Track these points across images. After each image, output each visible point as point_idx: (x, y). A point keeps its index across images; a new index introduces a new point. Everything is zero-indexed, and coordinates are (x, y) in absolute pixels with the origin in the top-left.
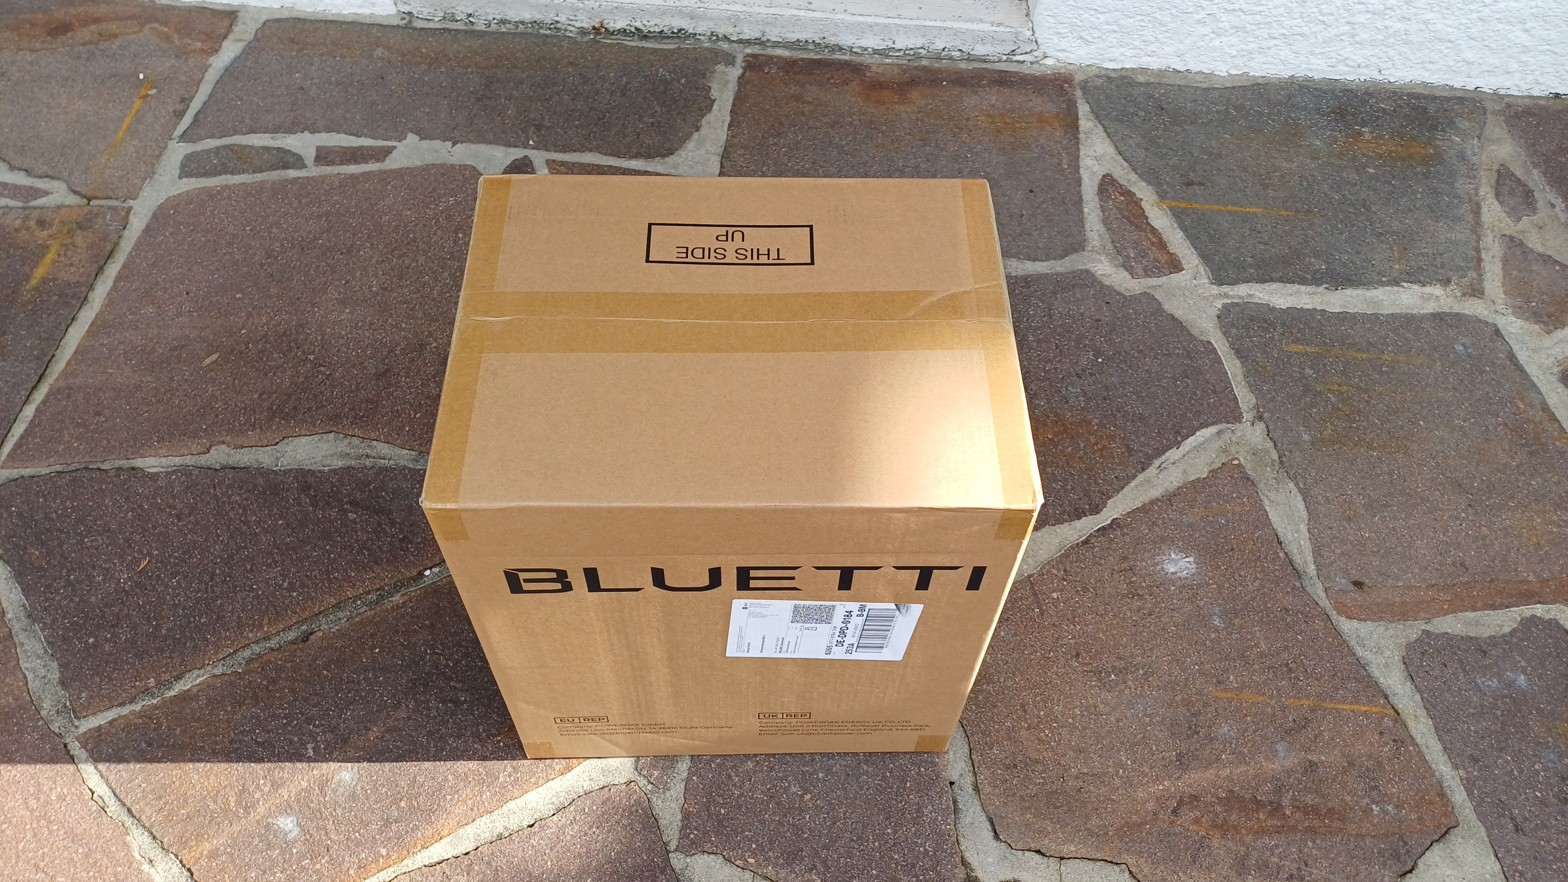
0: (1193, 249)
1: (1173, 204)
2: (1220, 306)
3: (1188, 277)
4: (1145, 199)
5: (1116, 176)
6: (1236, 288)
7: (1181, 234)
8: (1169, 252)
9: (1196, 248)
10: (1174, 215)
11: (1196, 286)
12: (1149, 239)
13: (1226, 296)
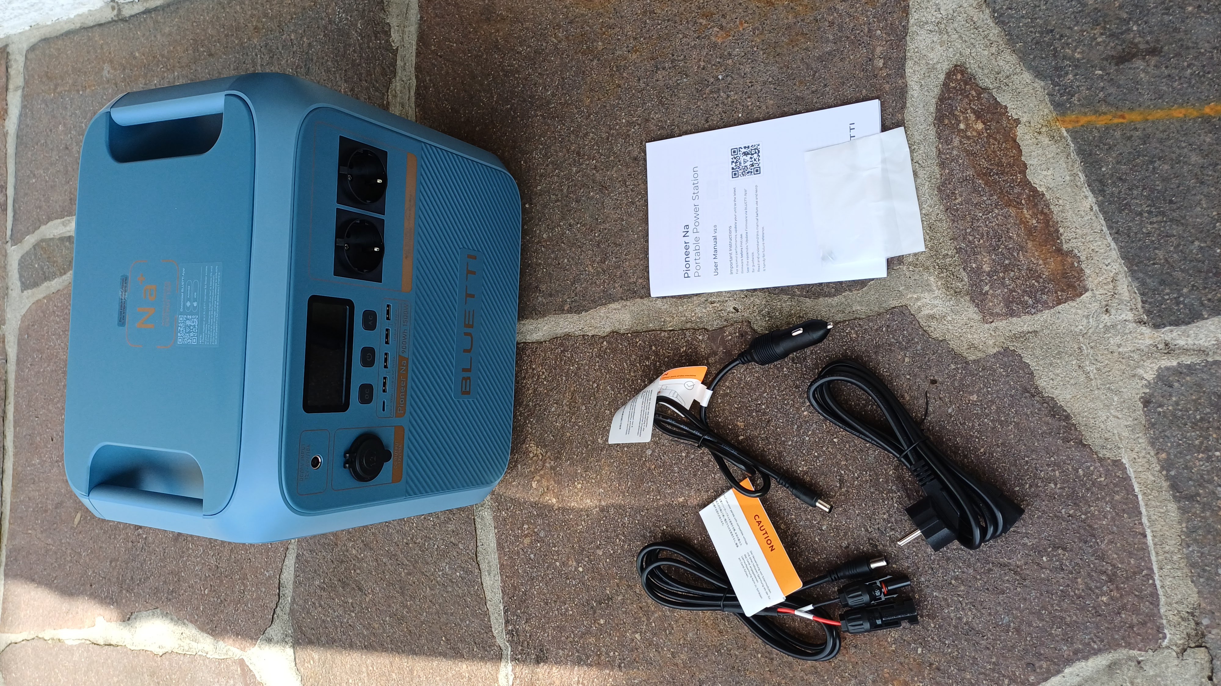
0: (1110, 239)
1: (1083, 120)
2: (1150, 376)
3: (1095, 306)
4: (1024, 120)
5: (972, 67)
6: (1192, 329)
7: (1091, 199)
8: (1059, 251)
9: (1117, 234)
10: (1080, 151)
11: (1107, 329)
12: (1023, 222)
13: (1169, 349)
